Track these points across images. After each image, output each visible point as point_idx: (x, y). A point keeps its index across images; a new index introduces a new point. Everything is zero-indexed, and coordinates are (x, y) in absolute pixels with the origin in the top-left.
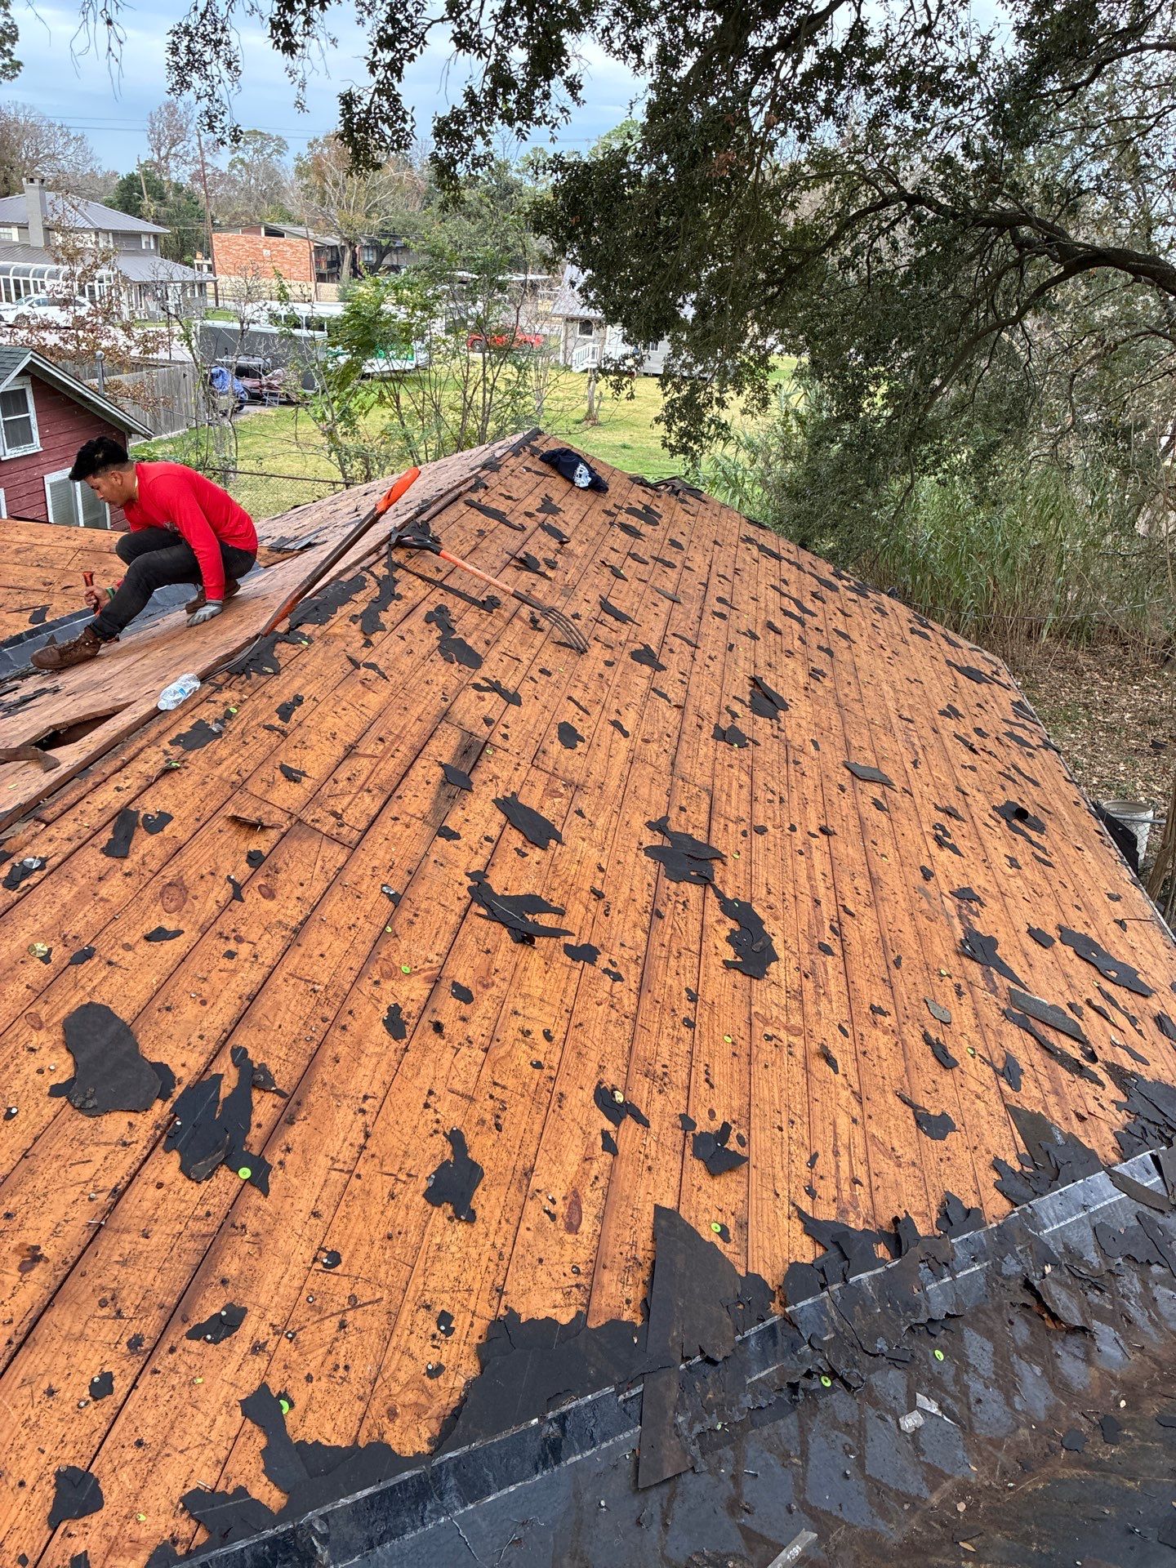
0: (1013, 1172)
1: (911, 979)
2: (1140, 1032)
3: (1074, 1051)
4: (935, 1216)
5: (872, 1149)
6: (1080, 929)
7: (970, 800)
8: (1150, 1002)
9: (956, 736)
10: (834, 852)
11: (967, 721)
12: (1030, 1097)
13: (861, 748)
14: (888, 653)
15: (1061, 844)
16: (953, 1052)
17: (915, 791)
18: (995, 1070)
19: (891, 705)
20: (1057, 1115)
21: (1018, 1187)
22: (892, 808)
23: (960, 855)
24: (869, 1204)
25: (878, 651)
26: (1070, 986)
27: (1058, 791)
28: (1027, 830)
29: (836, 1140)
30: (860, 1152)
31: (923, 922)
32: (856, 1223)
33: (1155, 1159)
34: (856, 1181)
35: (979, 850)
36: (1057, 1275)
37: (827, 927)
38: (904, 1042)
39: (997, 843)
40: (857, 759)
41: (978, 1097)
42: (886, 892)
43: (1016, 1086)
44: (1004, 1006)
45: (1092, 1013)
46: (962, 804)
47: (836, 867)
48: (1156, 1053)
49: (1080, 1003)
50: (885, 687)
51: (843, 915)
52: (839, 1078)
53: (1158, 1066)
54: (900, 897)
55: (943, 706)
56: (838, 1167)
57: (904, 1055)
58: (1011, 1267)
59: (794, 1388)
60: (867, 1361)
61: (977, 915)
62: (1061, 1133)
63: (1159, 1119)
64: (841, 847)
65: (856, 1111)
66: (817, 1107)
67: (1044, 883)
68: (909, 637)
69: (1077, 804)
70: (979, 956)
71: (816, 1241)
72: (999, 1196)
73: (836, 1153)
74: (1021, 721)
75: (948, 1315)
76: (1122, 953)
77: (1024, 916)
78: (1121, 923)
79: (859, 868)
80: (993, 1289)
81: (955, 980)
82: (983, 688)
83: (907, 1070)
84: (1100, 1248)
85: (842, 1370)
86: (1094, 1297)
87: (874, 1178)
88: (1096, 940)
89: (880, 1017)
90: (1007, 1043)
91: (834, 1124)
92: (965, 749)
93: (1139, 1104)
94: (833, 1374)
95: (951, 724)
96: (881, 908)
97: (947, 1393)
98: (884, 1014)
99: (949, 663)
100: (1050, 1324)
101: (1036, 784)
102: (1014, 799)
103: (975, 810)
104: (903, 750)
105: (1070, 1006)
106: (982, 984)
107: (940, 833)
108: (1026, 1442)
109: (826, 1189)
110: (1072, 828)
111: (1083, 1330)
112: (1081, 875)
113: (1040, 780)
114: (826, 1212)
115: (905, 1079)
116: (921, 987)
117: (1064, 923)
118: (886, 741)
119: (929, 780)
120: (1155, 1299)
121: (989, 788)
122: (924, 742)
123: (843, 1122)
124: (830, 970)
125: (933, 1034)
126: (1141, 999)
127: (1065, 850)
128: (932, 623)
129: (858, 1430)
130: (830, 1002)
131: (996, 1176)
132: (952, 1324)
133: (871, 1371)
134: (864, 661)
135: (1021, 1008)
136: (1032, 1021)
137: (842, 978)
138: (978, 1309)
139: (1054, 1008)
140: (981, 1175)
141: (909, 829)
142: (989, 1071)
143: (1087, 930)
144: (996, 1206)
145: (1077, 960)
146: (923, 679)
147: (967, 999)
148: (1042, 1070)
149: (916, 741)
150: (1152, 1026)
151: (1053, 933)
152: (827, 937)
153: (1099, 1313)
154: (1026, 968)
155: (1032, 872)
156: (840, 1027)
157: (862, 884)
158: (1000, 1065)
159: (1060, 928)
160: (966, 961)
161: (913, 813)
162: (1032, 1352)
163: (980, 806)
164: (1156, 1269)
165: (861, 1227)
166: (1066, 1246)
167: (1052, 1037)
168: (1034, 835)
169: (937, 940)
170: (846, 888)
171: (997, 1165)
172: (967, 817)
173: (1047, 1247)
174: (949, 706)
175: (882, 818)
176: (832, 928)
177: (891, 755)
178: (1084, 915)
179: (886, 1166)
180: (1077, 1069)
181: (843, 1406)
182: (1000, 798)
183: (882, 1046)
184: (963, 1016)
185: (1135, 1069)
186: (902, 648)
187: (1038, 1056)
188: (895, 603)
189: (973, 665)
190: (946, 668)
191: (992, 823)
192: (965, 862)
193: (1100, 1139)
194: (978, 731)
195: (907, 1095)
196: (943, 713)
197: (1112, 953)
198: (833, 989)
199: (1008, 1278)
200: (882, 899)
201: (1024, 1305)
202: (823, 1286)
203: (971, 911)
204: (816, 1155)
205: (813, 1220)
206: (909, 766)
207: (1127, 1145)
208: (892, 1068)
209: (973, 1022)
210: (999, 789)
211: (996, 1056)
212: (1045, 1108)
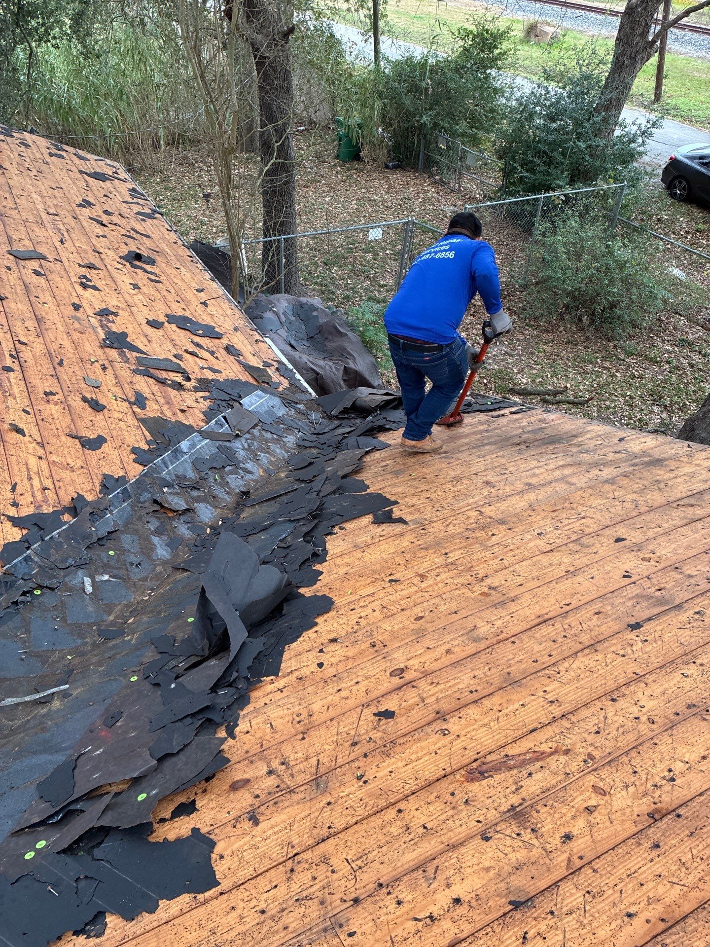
0: (144, 450)
1: (71, 370)
2: (217, 358)
3: (178, 378)
4: (98, 488)
5: (54, 469)
6: (180, 313)
7: (103, 256)
8: (222, 341)
9: (91, 218)
10: (7, 310)
11: (98, 207)
12: (152, 410)
13: (20, 240)
14: (34, 172)
15: (166, 269)
16: (103, 401)
17: (64, 259)
18: (130, 403)
19: (41, 207)
20: (168, 414)
21: (147, 456)
22: (47, 273)
23: (99, 290)
24: (55, 497)
25: (26, 172)
26: (174, 345)
27: (163, 238)
28: (144, 266)
29: (28, 472)
30: (46, 473)
31: (76, 336)
32: (47, 510)
33: (225, 418)
34: (45, 489)
35: (112, 284)
36: (171, 491)
37: (7, 356)
38: (69, 406)
39: (124, 278)
40: (18, 247)
41: (120, 420)
42: (49, 324)
43: (143, 407)
44: (133, 367)
45: (188, 356)
46: (98, 259)
47: (10, 318)
48: (227, 365)
49: (180, 352)
50: (35, 196)
51: (18, 345)
52: (27, 439)
53: (227, 372)
54: (59, 325)
55: (79, 200)
56: (32, 486)
57: (70, 413)
58: (146, 496)
59: (16, 603)
60: (62, 573)
61: (113, 322)
62: (171, 422)
63: (227, 397)
64: (13, 305)
65: (41, 452)
66: (13, 459)
67: (157, 294)
68: (48, 159)
69: (175, 243)
70: (116, 345)
71: (21, 528)
72: (137, 465)
73: (30, 479)
74: (136, 200)
75: (109, 533)
76: (205, 320)
77: (143, 314)
78: (204, 304)
79: (27, 315)
80: (135, 511)
81: (101, 362)
82: (108, 183)
83: (72, 420)
84: (196, 469)
85: (47, 583)
86: (195, 493)
87: (57, 484)
88: (190, 316)
89: (51, 397)
90: (137, 387)
91: (26, 464)
92: (98, 225)
93: (216, 393)
94: (40, 587)
95: (86, 212)
96: (46, 335)
97: (114, 568)
98: (54, 394)
99: (81, 172)
100: (170, 515)
101: (148, 237)
102: (134, 249)
103: (107, 261)
104: (52, 234)
105: (175, 356)
106: (119, 359)
107: (84, 280)
108: (161, 572)
109: (25, 500)
110: (173, 258)
111: (188, 510)
112: (179, 283)
113: (151, 234)
114: (26, 511)
115: (72, 426)
116: (78, 373)
117: (170, 312)
118: (38, 231)
119: (73, 249)
120: (227, 482)
121: (116, 246)
122: (68, 227)
123: (33, 462)
124: (12, 380)
125: (88, 396)
126: (217, 341)
127: (169, 271)
128: (65, 147)
129: (61, 607)
130: (15, 398)
131: (134, 456)
132: (113, 535)
133: (64, 576)
134: (15, 181)
135: (144, 365)
136: (151, 370)
137: (22, 382)
138: (127, 524)
139: (166, 360)
140: (125, 459)
141: (63, 284)
142: (126, 404)
143: (184, 313)
144: (135, 471)
145: (178, 330)
146: (63, 186)
147: (109, 371)
148: (159, 394)
149: (62, 227)
150: (223, 352)
151: (162, 319)
152: (9, 362)
153: (198, 500)
154: (147, 343)
155: (148, 289)
156: (24, 411)
157: (31, 324)
158: (133, 400)
159: (167, 316)
160: (107, 350)
161: (63, 272)
162: (158, 532)
163: (111, 258)
164: (228, 469)
165: (51, 510)
166: (177, 476)
167: (164, 375)
168: (148, 267)
169: (87, 344)
170: (19, 329)
171: (134, 450)
172: (102, 267)
173: (164, 479)
174: (84, 200)
175: (42, 280)
176: (11, 356)
177: (43, 239)
178: (182, 305)
179: (66, 475)
180: (179, 387)
181: (50, 599)
182: (124, 250)
183: (53, 411)
184: (108, 380)
185: (214, 377)
186: (44, 167)
187: (156, 388)
188: (34, 137)
189: (99, 170)
190: (79, 176)
191: (120, 266)
192: (102, 293)
193: (195, 419)
194: (106, 212)
195: (74, 433)
196: (79, 205)
197: (200, 321)
198: (16, 390)
199: (144, 502)
200: (46, 330)
201: (154, 511)
202: (28, 548)
203: (109, 321)
204: (16, 484)
205: (18, 518)
206: (58, 244)
207: (208, 415)
208: (63, 422)
209: (114, 381)
210: (123, 245)
211: (130, 395)
212: (162, 413)
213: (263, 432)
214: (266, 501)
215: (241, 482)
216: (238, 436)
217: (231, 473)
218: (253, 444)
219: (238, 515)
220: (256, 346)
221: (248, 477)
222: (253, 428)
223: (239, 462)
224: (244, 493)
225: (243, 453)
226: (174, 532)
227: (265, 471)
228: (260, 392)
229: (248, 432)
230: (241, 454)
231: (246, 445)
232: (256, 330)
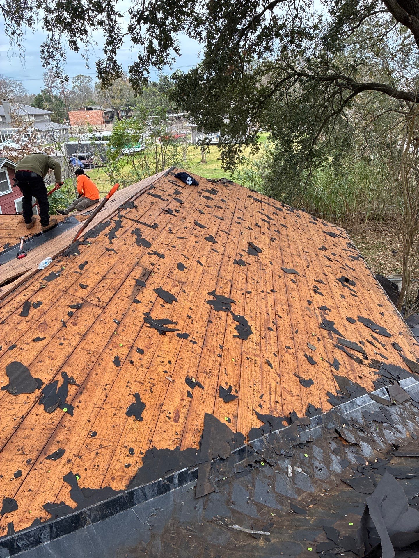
0: (334, 396)
1: (301, 337)
2: (386, 349)
3: (361, 356)
4: (305, 411)
5: (283, 392)
6: (366, 317)
7: (328, 277)
8: (390, 339)
9: (324, 256)
10: (276, 298)
11: (329, 251)
12: (342, 372)
13: (288, 263)
14: (301, 230)
15: (361, 289)
16: (315, 359)
17: (307, 276)
18: (330, 364)
19: (300, 248)
20: (352, 377)
21: (336, 400)
22: (298, 282)
23: (323, 295)
24: (281, 409)
25: (297, 230)
26: (361, 336)
27: (362, 272)
28: (349, 286)
29: (270, 389)
30: (279, 393)
31: (307, 318)
32: (276, 415)
33: (387, 389)
34: (277, 402)
35: (330, 293)
36: (347, 427)
37: (271, 322)
38: (297, 357)
39: (337, 291)
40: (287, 266)
41: (323, 373)
42: (294, 309)
43: (337, 369)
44: (335, 343)
45: (368, 344)
46: (325, 278)
47: (276, 302)
48: (391, 355)
49: (364, 341)
50: (299, 242)
51: (277, 317)
52: (273, 370)
53: (392, 360)
54: (299, 311)
55: (320, 246)
56: (270, 398)
57: (297, 361)
58: (331, 426)
59: (251, 466)
60: (277, 457)
61: (328, 314)
62: (353, 382)
63: (390, 376)
64: (278, 296)
65: (278, 380)
66: (264, 380)
67: (354, 303)
68: (309, 224)
69: (369, 275)
70: (327, 328)
71: (261, 421)
72: (329, 404)
73: (270, 394)
74: (350, 249)
75: (307, 442)
76: (381, 324)
77: (345, 313)
78: (382, 314)
79: (284, 302)
80: (324, 433)
81: (317, 336)
82: (336, 239)
83: (297, 366)
84: (364, 418)
85: (268, 460)
86: (361, 434)
87: (283, 401)
88: (372, 320)
89: (289, 350)
90: (335, 355)
91: (270, 385)
92: (327, 260)
93: (382, 372)
94: (265, 461)
95: (323, 252)
96: (291, 315)
97: (306, 466)
98: (290, 348)
99: (323, 232)
100: (344, 443)
101: (354, 270)
102: (345, 275)
103: (329, 280)
104: (304, 262)
105: (360, 342)
106: (328, 337)
107: (316, 289)
108: (333, 480)
109: (266, 405)
110: (366, 284)
111: (356, 444)
112: (368, 299)
113: (355, 268)
114: (265, 412)
115: (297, 369)
116: (305, 339)
117: (360, 315)
118: (297, 260)
119: (313, 271)
120: (384, 434)
121: (336, 272)
122: (312, 259)
123: (273, 384)
124: (271, 336)
125: (308, 354)
126: (387, 338)
127: (363, 291)
128: (318, 219)
129: (273, 478)
130: (271, 346)
131: (328, 398)
132: (309, 444)
133: (278, 460)
134: (291, 234)
135: (341, 344)
136: (345, 348)
137: (276, 338)
138: (318, 439)
139: (354, 343)
140: (322, 398)
141: (305, 289)
142: (328, 365)
143: (369, 317)
144: (327, 407)
145: (364, 327)
146: (313, 238)
147: (321, 342)
148: (347, 363)
149: (309, 259)
150: (391, 346)
151: (355, 318)
152: (271, 325)
153: (363, 439)
154: (345, 331)
155: (350, 299)
156: (274, 354)
157: (285, 307)
158: (332, 363)
159: (358, 317)
160: (322, 330)
161: (306, 283)
162: (335, 452)
163: (332, 278)
164: (385, 424)
165: (278, 416)
166: (351, 418)
167: (352, 352)
168: (351, 287)
169: (312, 324)
170: (279, 309)
171: (328, 394)
172: (326, 283)
173: (344, 419)
174: (322, 246)
175: (294, 285)
176: (273, 322)
177: (299, 264)
178: (368, 312)
179: (288, 397)
180: (360, 362)
181: (268, 471)
182: (339, 276)
183: (289, 359)
184: (320, 347)
185: (383, 361)
186: (306, 228)
187: (346, 359)
188: (304, 213)
189: (333, 232)
190: (322, 234)
191: (336, 284)
192: (324, 297)
193: (367, 384)
194: (333, 254)
195: (297, 374)
196: (320, 249)
197: (378, 324)
198: (272, 342)
199: (330, 429)
200: (292, 312)
201: (335, 437)
202: (263, 435)
203: (325, 313)
204: (263, 394)
205: (261, 415)
206: (305, 268)
207: (377, 385)
208: (292, 366)
209: (323, 349)
210: (339, 273)
211: (331, 360)
212: (348, 375)
213: (412, 407)
214: (410, 457)
215: (393, 437)
216: (394, 404)
217: (386, 428)
218: (404, 413)
219: (389, 460)
220: (413, 347)
221: (399, 435)
222: (405, 401)
223: (393, 422)
224: (394, 446)
225: (397, 417)
226: (345, 456)
227: (411, 434)
228: (412, 378)
229: (402, 404)
230: (395, 417)
231: (399, 412)
232: (414, 337)
